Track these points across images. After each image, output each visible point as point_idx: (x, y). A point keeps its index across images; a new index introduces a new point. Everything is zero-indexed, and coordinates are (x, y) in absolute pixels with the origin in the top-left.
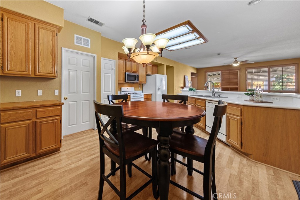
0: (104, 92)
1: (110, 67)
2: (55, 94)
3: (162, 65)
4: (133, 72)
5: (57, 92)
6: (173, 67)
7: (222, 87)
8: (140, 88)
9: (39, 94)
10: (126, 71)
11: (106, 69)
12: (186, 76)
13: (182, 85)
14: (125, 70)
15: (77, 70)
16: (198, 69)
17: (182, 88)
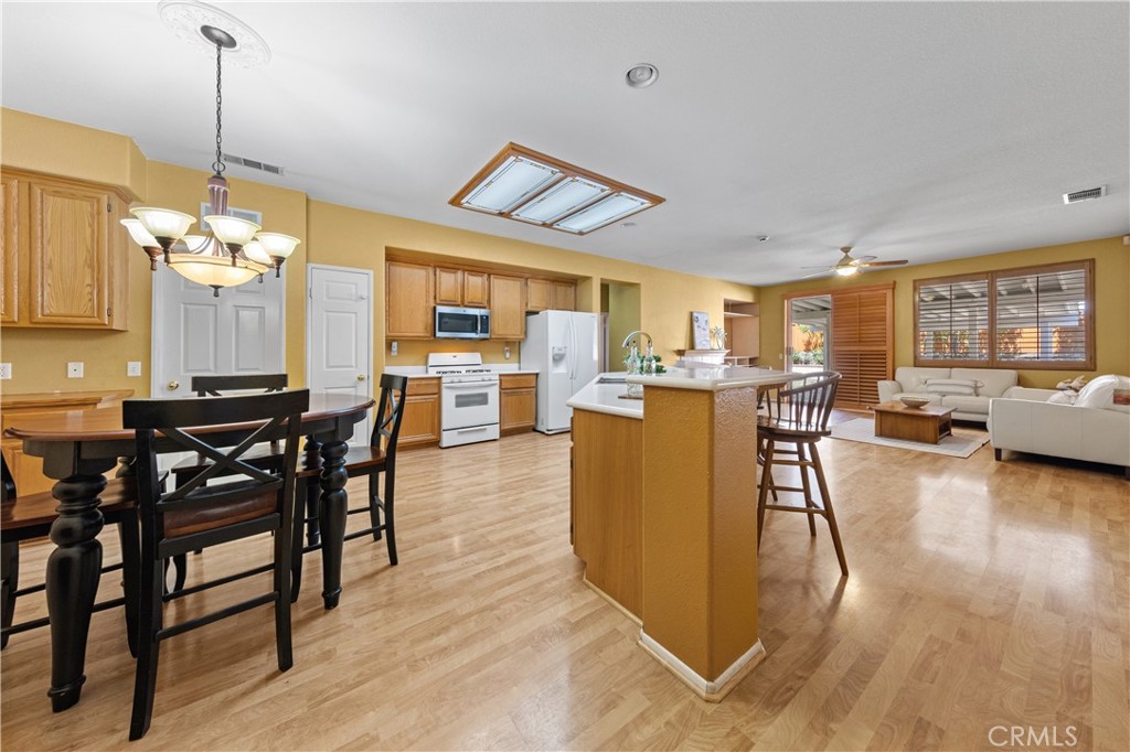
0: (328, 367)
1: (354, 291)
2: (130, 374)
3: (587, 279)
4: (466, 303)
5: (135, 369)
6: (638, 285)
7: (836, 348)
8: (508, 355)
9: (71, 374)
10: (438, 302)
11: (332, 298)
12: (695, 315)
13: (682, 345)
14: (435, 298)
15: (216, 306)
16: (758, 290)
17: (681, 353)
